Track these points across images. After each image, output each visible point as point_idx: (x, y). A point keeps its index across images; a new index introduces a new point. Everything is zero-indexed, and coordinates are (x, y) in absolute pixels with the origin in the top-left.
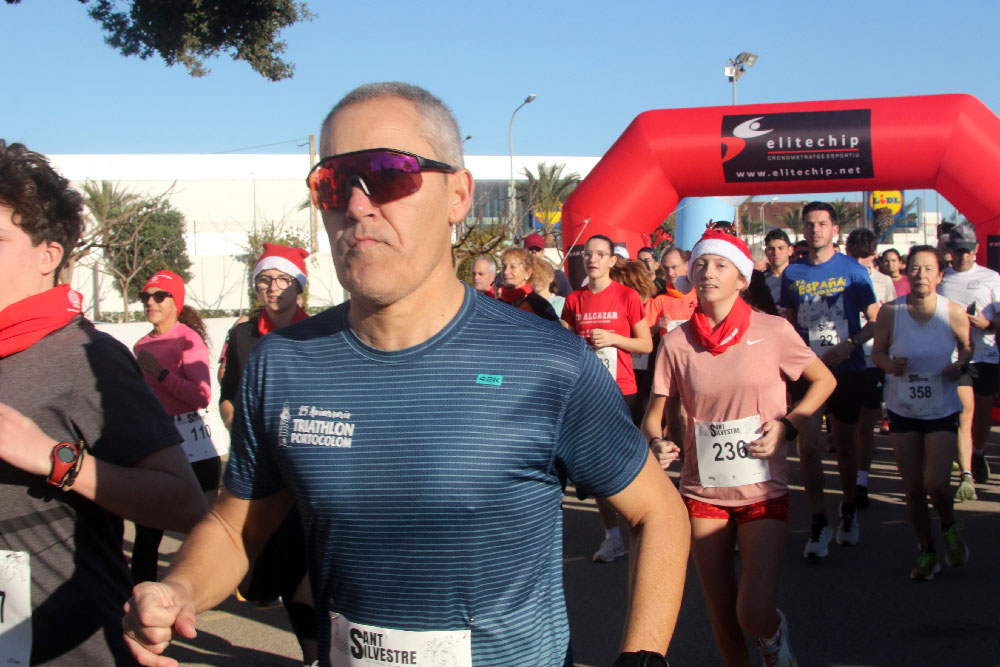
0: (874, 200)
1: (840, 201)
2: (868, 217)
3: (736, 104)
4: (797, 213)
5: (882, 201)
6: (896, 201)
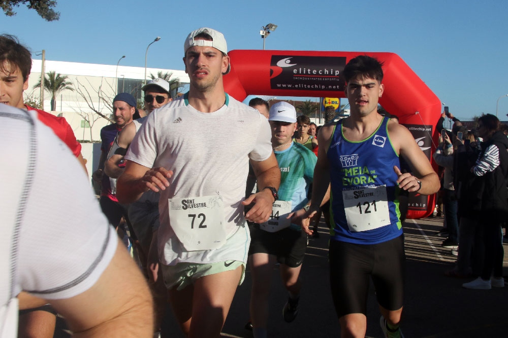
0: (326, 101)
1: (308, 101)
2: (322, 110)
5: (330, 103)
6: (336, 103)
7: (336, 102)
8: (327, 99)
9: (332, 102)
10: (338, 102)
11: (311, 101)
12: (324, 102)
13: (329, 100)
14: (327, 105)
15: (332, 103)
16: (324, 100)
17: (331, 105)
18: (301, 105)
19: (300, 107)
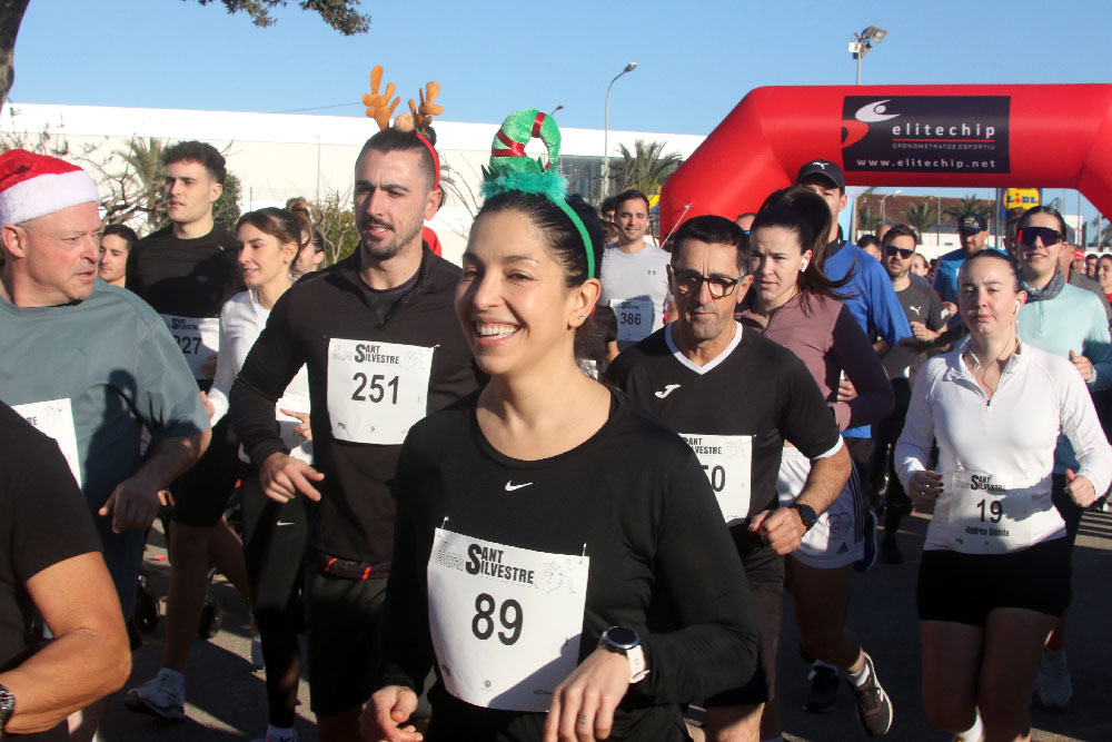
0: (1009, 197)
1: (970, 197)
2: (1000, 218)
3: (860, 84)
4: (921, 208)
5: (1018, 201)
6: (1033, 201)
7: (1033, 198)
8: (1012, 192)
9: (1024, 198)
10: (1037, 199)
11: (977, 198)
12: (1005, 199)
13: (1017, 194)
14: (1012, 205)
15: (1024, 201)
16: (1006, 195)
17: (1020, 205)
18: (954, 206)
19: (954, 211)
